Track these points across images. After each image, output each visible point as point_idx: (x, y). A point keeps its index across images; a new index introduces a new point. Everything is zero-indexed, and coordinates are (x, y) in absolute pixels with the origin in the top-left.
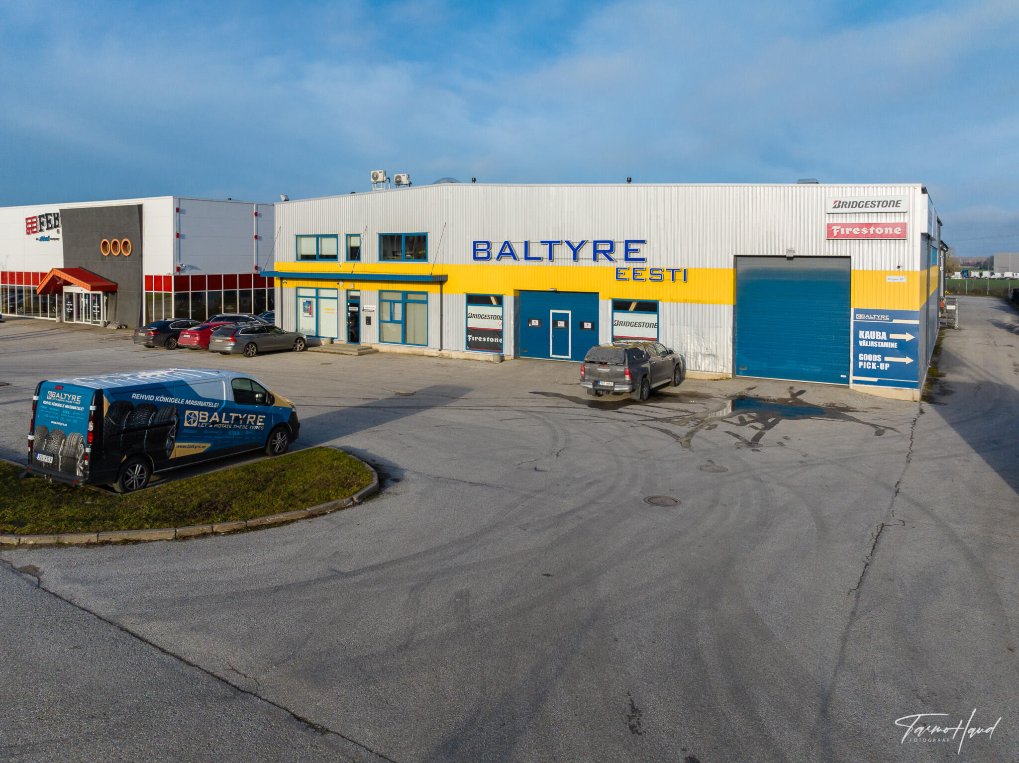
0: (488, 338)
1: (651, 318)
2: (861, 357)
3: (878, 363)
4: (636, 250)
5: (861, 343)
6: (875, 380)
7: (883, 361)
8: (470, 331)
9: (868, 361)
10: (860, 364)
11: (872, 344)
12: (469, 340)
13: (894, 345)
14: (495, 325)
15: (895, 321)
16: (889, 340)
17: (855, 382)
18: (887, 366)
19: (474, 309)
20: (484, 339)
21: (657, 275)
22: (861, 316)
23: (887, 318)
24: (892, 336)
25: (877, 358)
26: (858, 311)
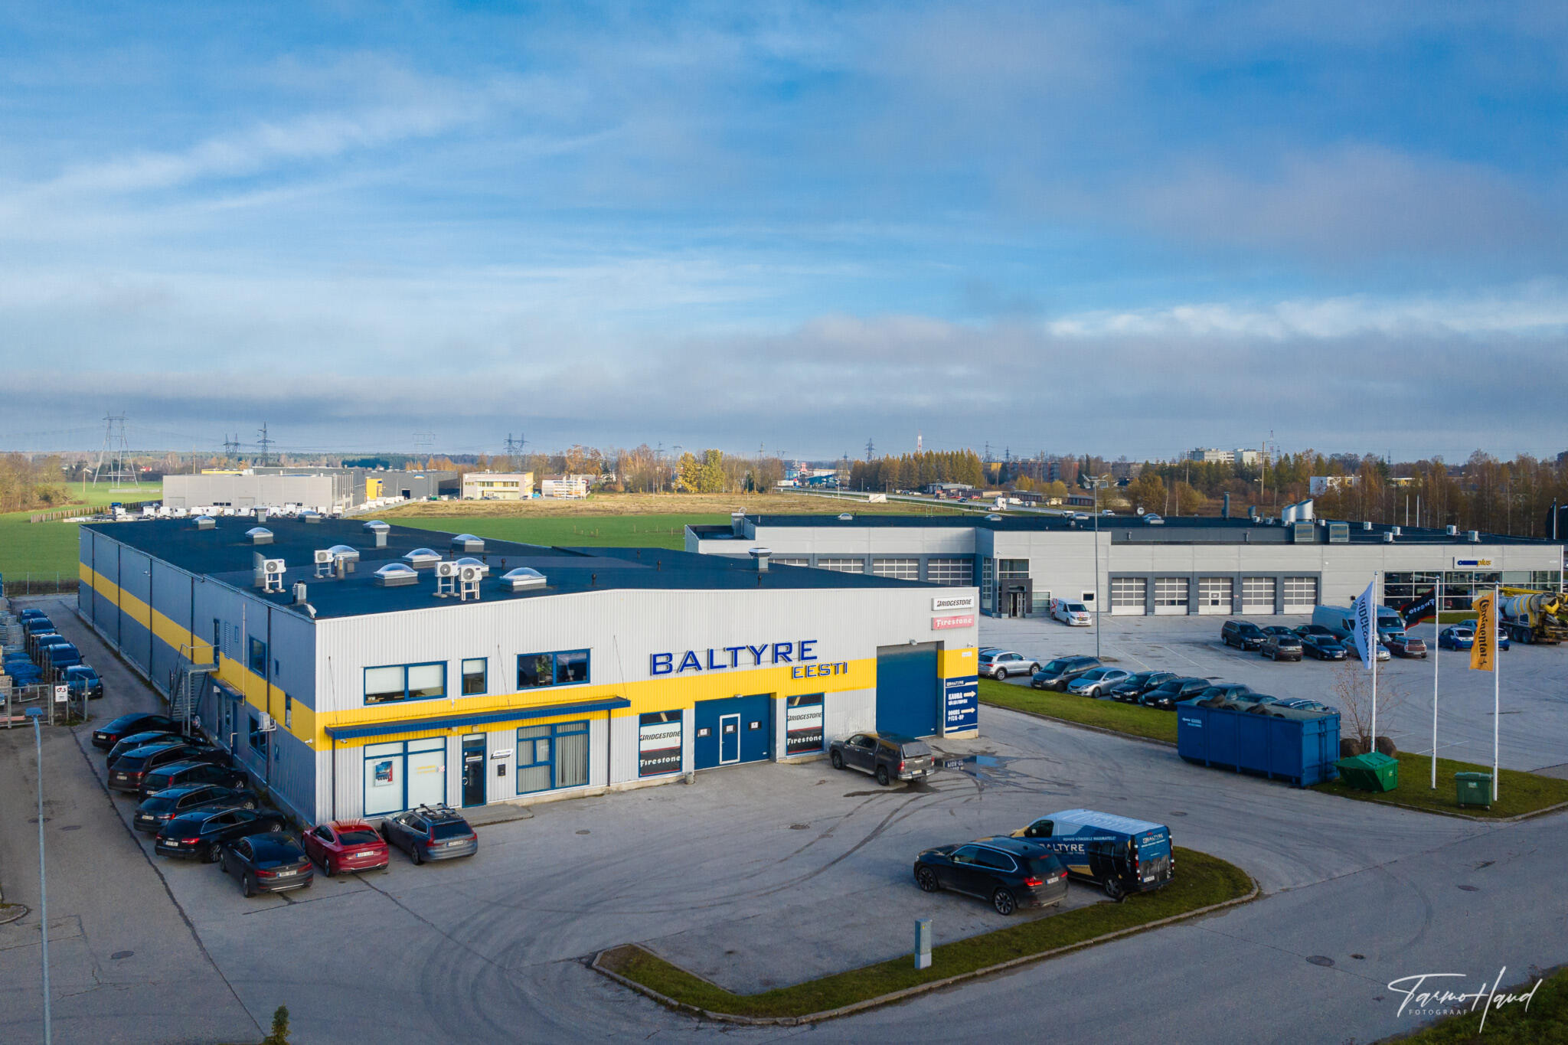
0: (664, 759)
1: (816, 709)
2: (950, 713)
3: (958, 716)
4: (810, 650)
5: (950, 703)
6: (956, 728)
7: (961, 714)
8: (643, 755)
9: (954, 715)
10: (949, 718)
11: (955, 703)
12: (641, 766)
13: (965, 701)
14: (673, 742)
15: (967, 684)
16: (964, 698)
17: (947, 732)
18: (963, 716)
19: (647, 730)
20: (659, 761)
21: (824, 670)
22: (949, 684)
23: (962, 682)
24: (966, 695)
25: (957, 712)
26: (948, 680)
